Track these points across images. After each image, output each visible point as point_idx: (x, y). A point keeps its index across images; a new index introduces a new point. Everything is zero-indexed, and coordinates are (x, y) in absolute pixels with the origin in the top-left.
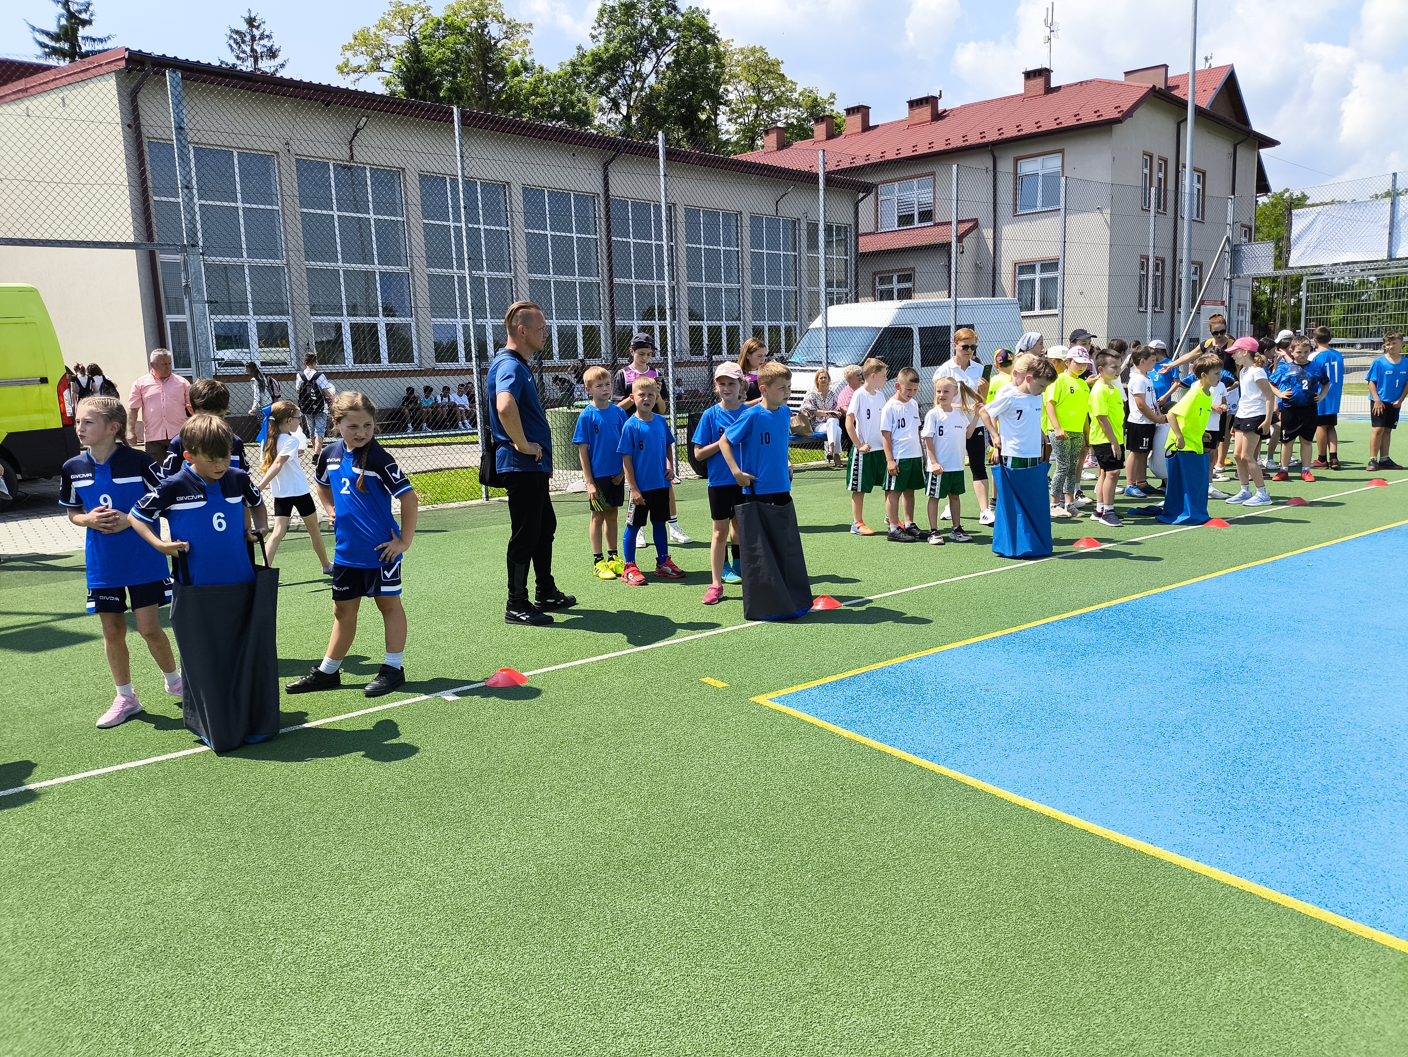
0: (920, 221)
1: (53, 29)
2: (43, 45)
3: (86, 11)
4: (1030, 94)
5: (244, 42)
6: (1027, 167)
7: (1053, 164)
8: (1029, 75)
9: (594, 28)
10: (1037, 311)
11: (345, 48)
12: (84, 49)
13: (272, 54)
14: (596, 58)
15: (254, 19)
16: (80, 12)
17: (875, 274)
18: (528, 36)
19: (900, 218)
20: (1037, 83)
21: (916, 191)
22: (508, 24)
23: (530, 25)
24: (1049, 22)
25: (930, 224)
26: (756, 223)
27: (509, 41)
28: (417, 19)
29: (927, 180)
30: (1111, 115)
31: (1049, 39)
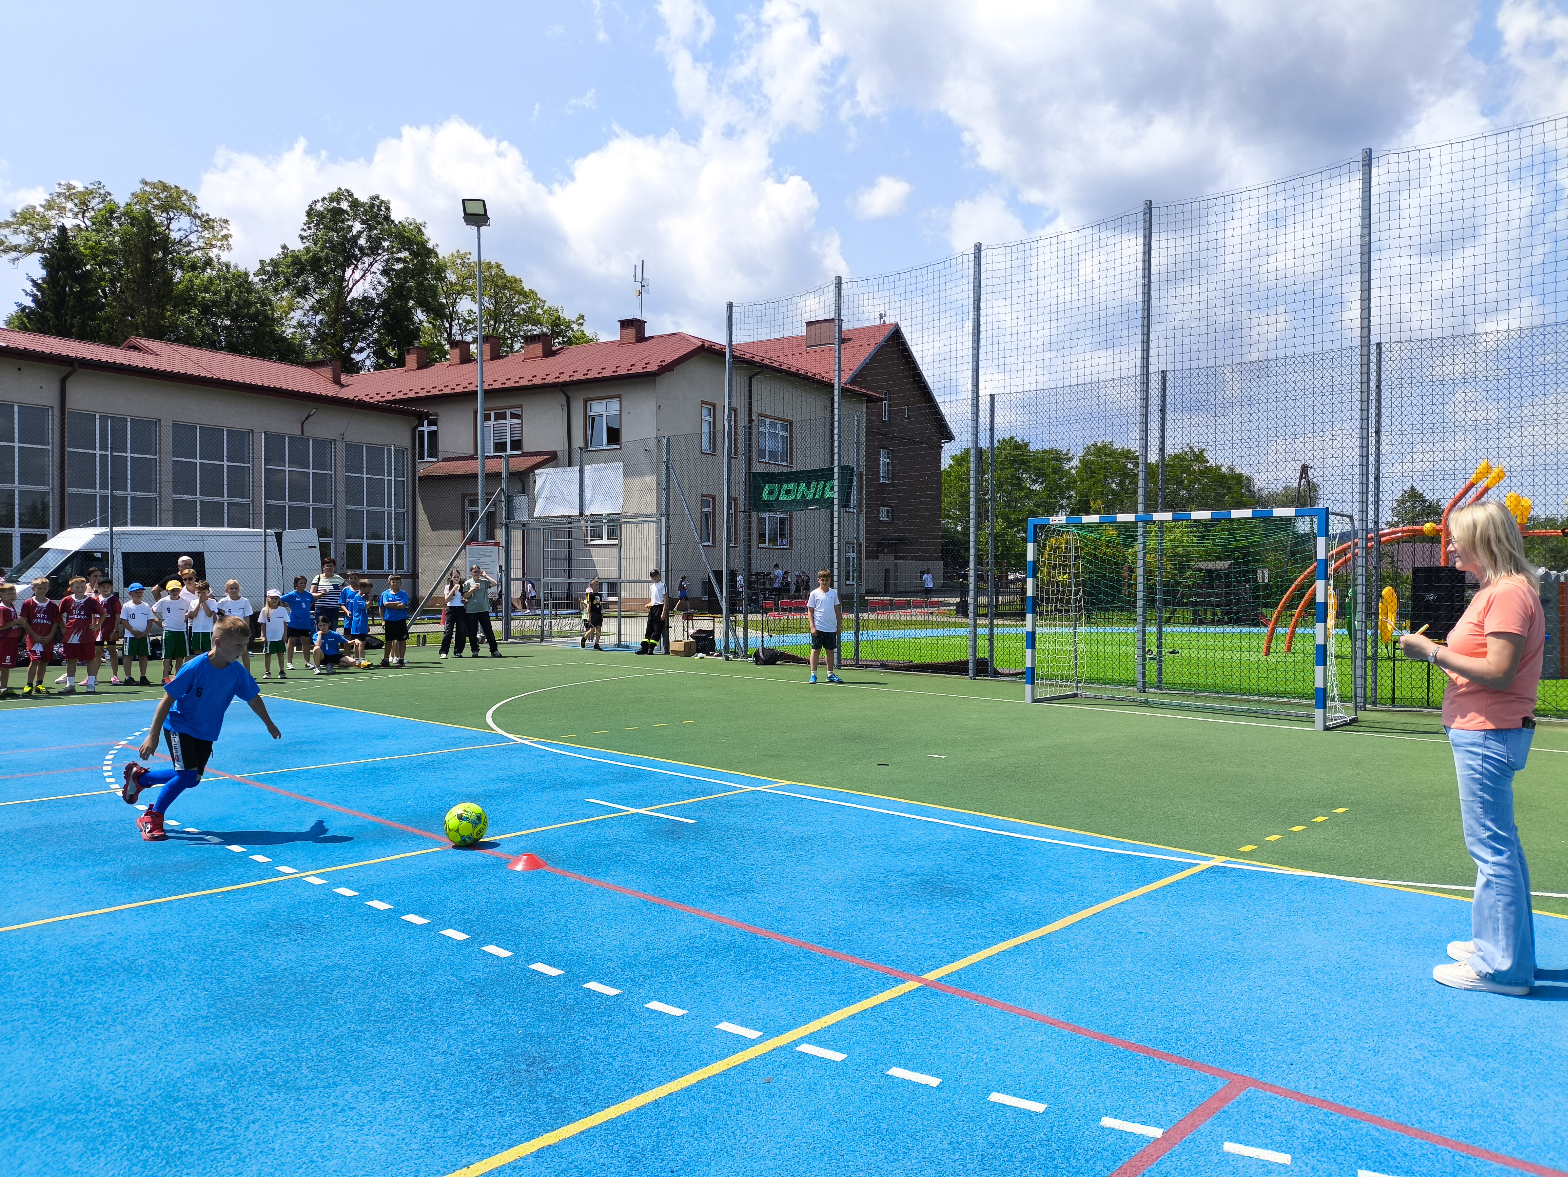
0: (512, 449)
4: (625, 341)
6: (598, 408)
7: (614, 406)
8: (625, 324)
9: (302, 229)
10: (605, 541)
17: (464, 496)
18: (225, 232)
19: (496, 444)
20: (631, 332)
21: (509, 421)
22: (200, 219)
23: (226, 221)
24: (639, 278)
25: (519, 452)
26: (274, 441)
27: (206, 234)
28: (94, 203)
29: (517, 411)
30: (652, 367)
31: (640, 293)
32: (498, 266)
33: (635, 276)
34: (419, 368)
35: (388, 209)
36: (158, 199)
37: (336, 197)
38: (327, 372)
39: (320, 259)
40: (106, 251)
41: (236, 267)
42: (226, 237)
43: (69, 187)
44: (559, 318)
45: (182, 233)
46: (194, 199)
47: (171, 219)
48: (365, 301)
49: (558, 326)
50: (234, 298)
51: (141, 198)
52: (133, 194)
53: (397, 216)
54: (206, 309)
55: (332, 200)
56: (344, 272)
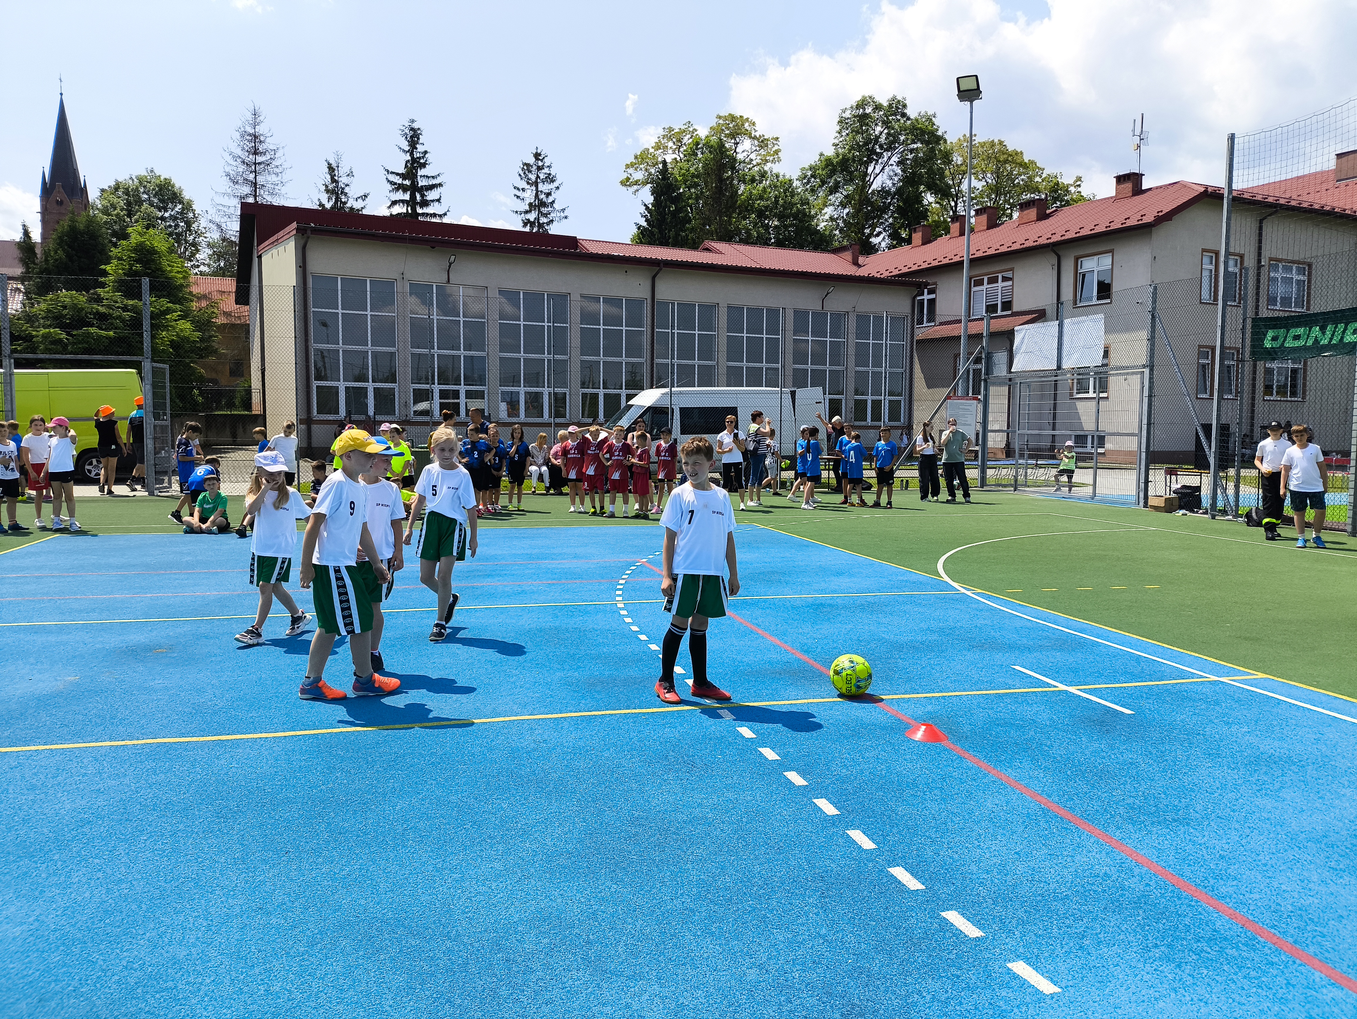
0: (1003, 310)
1: (402, 170)
2: (392, 183)
3: (423, 157)
4: (1120, 196)
5: (530, 172)
6: (1089, 264)
7: (1106, 261)
8: (1120, 179)
9: (835, 137)
10: (1091, 394)
11: (627, 166)
12: (420, 184)
13: (550, 179)
14: (828, 162)
15: (540, 155)
16: (419, 158)
17: (956, 356)
18: (776, 147)
19: (987, 307)
20: (1128, 186)
21: (1000, 284)
22: (758, 140)
23: (777, 139)
24: (1138, 132)
25: (1009, 312)
26: (800, 315)
27: (762, 152)
28: (686, 139)
29: (1009, 275)
30: (1149, 219)
31: (1139, 146)
32: (1001, 143)
33: (1134, 130)
34: (923, 244)
35: (905, 106)
36: (728, 128)
37: (862, 104)
38: (848, 255)
39: (848, 160)
40: (693, 176)
41: (784, 176)
42: (777, 152)
43: (671, 129)
44: (1057, 184)
45: (745, 154)
46: (754, 124)
47: (737, 143)
48: (884, 192)
49: (1056, 191)
50: (781, 202)
51: (717, 130)
52: (711, 128)
53: (912, 112)
54: (761, 214)
55: (858, 107)
56: (867, 169)
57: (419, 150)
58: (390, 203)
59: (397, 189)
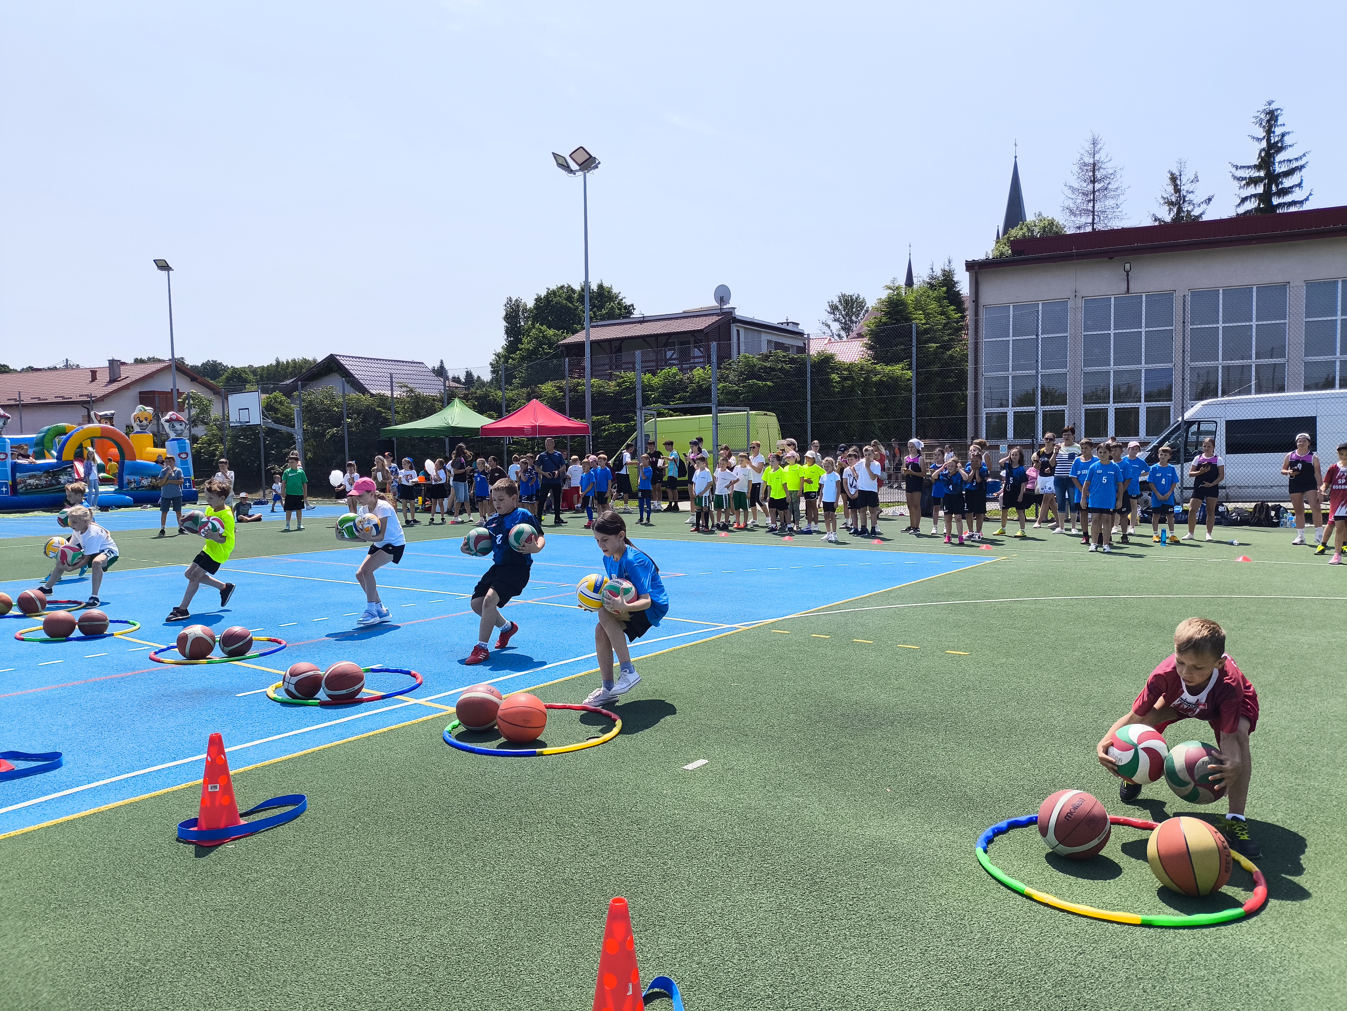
57: (1277, 133)
58: (1239, 201)
59: (1248, 184)
